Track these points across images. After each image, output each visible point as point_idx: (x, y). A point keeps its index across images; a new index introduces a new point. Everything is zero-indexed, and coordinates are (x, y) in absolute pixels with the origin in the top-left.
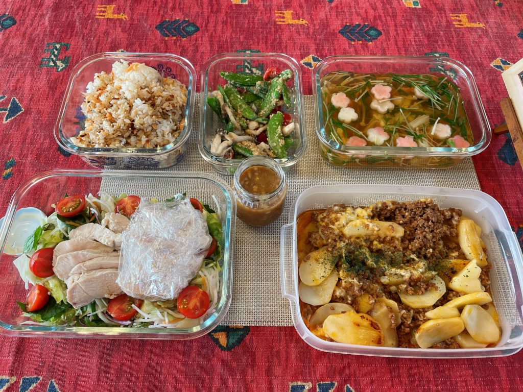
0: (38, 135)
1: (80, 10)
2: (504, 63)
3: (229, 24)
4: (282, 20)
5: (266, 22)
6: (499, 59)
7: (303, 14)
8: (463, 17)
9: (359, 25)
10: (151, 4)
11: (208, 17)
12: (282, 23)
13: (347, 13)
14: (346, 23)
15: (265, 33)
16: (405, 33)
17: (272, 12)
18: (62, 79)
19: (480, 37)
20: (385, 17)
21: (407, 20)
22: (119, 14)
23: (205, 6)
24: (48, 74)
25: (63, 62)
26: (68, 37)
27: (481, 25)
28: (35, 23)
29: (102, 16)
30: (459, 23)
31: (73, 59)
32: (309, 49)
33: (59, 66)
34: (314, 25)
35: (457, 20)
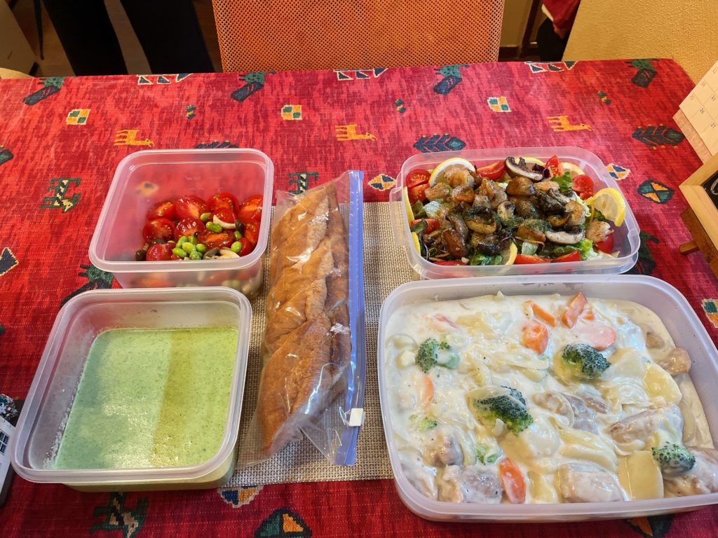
0: (35, 293)
1: (95, 138)
2: (618, 169)
3: (279, 144)
4: (344, 136)
5: (325, 139)
6: (611, 165)
7: (369, 129)
8: (563, 119)
9: (438, 136)
10: (183, 127)
11: (253, 137)
12: (344, 139)
13: (423, 124)
14: (422, 135)
15: (323, 151)
16: (493, 142)
17: (332, 127)
18: (69, 222)
19: (586, 141)
20: (469, 125)
21: (495, 127)
22: (143, 140)
23: (250, 125)
24: (51, 217)
25: (70, 200)
26: (79, 170)
27: (586, 127)
28: (37, 157)
29: (121, 142)
30: (558, 127)
31: (83, 197)
32: (378, 167)
33: (66, 206)
34: (383, 140)
35: (555, 124)
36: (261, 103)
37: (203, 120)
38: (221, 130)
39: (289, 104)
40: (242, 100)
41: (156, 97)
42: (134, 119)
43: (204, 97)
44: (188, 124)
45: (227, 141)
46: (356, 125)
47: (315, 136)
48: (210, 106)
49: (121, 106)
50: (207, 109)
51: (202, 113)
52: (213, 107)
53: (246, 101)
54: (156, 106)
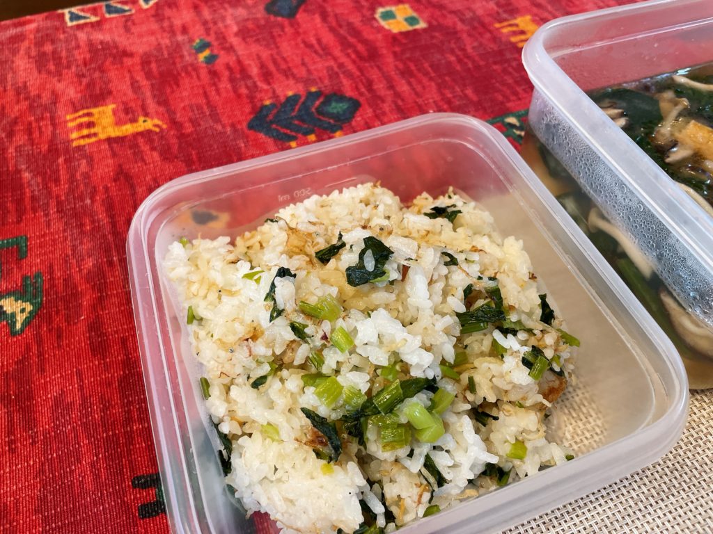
36: (332, 14)
37: (239, 62)
38: (287, 73)
39: (382, 5)
40: (292, 14)
41: (117, 39)
42: (91, 85)
43: (215, 23)
44: (214, 74)
45: (313, 89)
46: (528, 17)
47: (473, 48)
48: (236, 34)
49: (52, 67)
50: (234, 41)
51: (230, 49)
52: (244, 33)
53: (301, 16)
54: (126, 54)
